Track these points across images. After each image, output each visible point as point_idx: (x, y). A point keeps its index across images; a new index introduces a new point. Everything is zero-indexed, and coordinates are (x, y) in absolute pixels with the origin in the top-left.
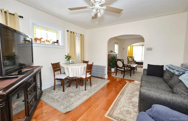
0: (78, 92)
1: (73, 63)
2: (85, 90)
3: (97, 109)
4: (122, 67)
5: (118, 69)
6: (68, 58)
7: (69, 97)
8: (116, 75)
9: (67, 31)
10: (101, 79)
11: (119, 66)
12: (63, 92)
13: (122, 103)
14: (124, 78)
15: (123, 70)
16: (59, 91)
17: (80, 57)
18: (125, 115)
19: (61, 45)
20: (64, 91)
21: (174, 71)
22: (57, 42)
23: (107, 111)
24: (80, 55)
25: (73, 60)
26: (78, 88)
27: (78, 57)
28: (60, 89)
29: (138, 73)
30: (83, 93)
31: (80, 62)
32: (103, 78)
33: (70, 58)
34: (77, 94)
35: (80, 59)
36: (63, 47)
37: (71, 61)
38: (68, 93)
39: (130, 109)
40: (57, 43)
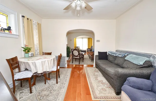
0: (51, 88)
1: (33, 56)
2: (57, 83)
3: (82, 97)
4: (78, 55)
5: (74, 57)
6: (27, 50)
7: (43, 97)
8: (72, 63)
9: (23, 16)
10: (63, 69)
11: (75, 55)
12: (30, 95)
13: (95, 84)
14: (80, 64)
15: (79, 58)
16: (23, 94)
17: (38, 48)
18: (104, 93)
19: (15, 34)
20: (31, 92)
21: (117, 55)
22: (9, 29)
23: (90, 94)
24: (38, 46)
25: (33, 53)
26: (47, 83)
27: (36, 49)
28: (23, 92)
29: (86, 59)
30: (57, 87)
31: (39, 54)
32: (64, 68)
33: (30, 50)
34: (51, 90)
35: (38, 51)
36: (17, 37)
37: (30, 53)
38: (39, 93)
39: (103, 87)
40: (8, 31)
